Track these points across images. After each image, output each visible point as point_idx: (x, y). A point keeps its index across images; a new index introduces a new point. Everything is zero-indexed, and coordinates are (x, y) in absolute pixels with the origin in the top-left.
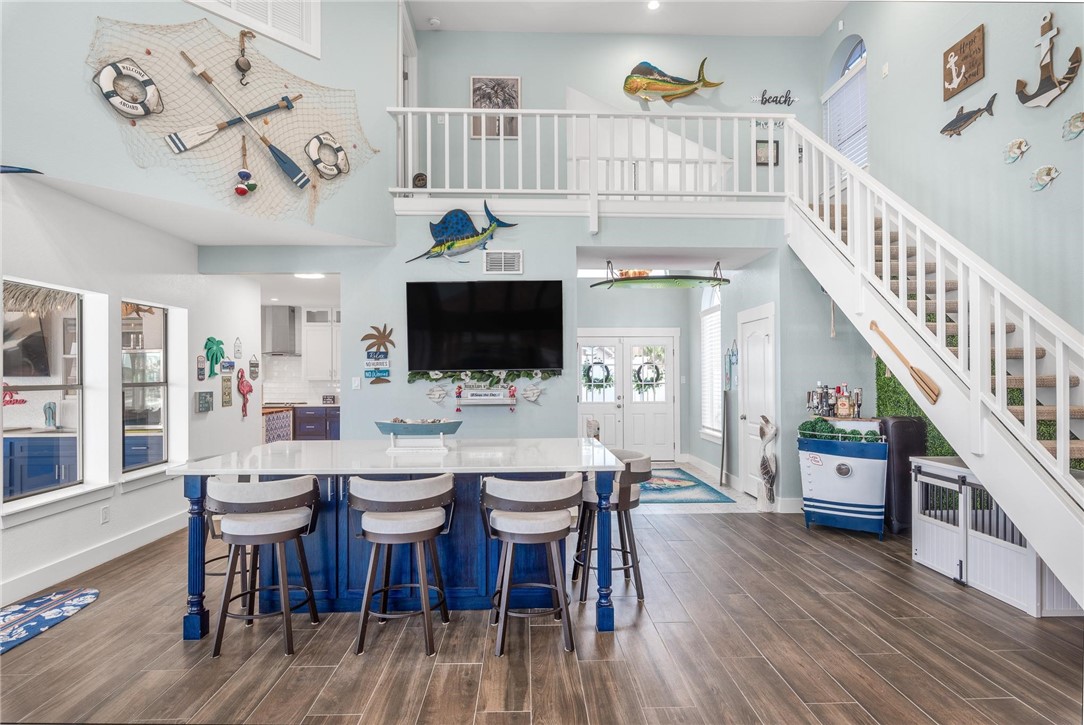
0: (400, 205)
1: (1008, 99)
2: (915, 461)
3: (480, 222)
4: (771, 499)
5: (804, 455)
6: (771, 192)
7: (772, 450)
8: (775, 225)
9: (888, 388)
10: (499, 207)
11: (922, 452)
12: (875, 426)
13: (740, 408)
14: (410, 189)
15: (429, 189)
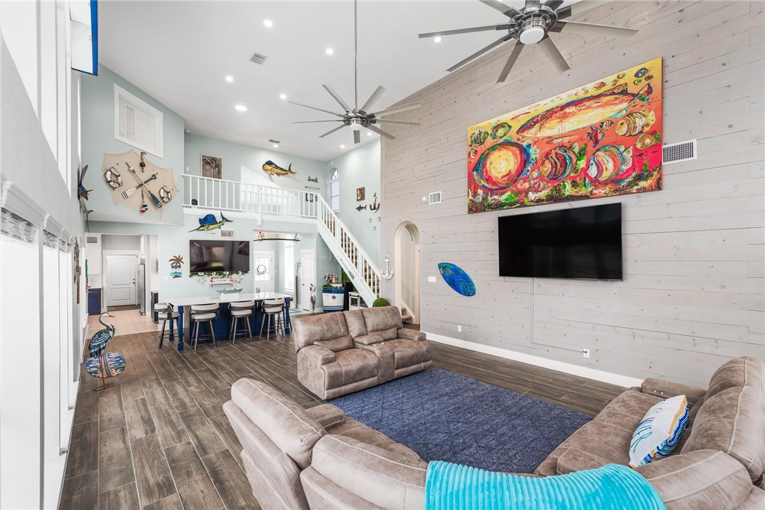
0: (186, 210)
1: (368, 208)
2: (350, 293)
3: (219, 219)
4: (314, 309)
5: (324, 294)
6: (314, 216)
7: (314, 294)
8: (315, 226)
9: (344, 275)
10: (226, 215)
11: (352, 291)
12: (341, 285)
13: (301, 281)
14: (191, 205)
15: (198, 206)
